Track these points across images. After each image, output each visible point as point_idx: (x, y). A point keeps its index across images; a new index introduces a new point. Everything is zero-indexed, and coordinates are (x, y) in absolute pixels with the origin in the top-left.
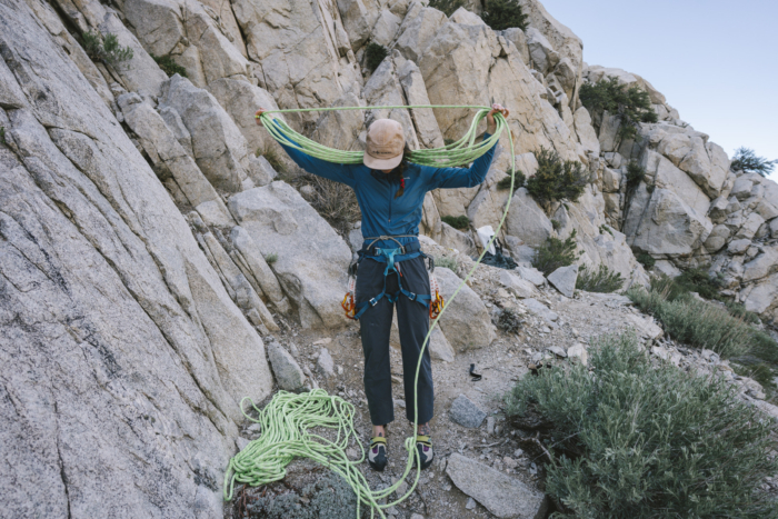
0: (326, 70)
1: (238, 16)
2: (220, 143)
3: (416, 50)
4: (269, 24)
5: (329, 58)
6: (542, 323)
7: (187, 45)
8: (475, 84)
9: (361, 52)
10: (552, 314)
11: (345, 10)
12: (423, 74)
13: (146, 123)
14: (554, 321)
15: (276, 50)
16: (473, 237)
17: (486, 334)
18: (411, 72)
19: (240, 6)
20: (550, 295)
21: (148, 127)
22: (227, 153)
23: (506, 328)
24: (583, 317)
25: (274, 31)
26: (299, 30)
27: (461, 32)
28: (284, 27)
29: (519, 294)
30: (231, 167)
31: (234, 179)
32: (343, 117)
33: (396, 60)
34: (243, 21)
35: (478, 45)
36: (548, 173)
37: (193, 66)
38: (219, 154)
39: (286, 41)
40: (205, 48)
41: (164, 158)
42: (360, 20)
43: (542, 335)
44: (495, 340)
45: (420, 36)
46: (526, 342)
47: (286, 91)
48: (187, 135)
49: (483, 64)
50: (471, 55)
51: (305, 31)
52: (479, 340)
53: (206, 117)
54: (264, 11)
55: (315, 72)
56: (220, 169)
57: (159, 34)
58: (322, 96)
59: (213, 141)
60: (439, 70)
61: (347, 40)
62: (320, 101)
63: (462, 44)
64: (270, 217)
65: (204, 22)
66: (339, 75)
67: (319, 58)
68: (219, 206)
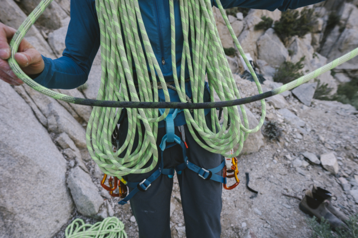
6: (296, 130)
10: (301, 122)
14: (302, 127)
16: (237, 61)
17: (256, 144)
20: (294, 104)
23: (271, 137)
24: (324, 124)
29: (276, 106)
31: (54, 18)
43: (297, 141)
44: (262, 147)
46: (285, 147)
52: (252, 148)
68: (40, 41)
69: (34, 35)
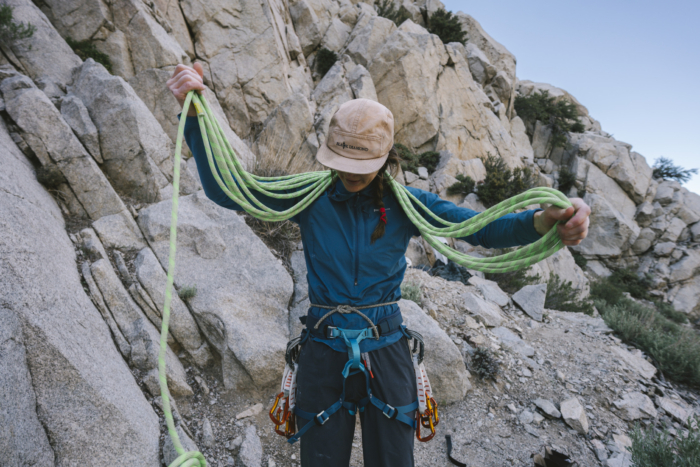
0: (276, 71)
1: (186, 13)
2: (134, 142)
3: (366, 56)
4: (219, 23)
5: (279, 59)
6: (520, 362)
7: (111, 30)
8: (423, 90)
9: (311, 58)
10: (526, 348)
11: (297, 17)
12: (374, 79)
13: (32, 113)
14: (531, 357)
15: (224, 49)
16: (423, 243)
17: (459, 387)
18: (362, 76)
19: (189, 4)
20: (517, 319)
21: (35, 118)
22: (142, 154)
23: (482, 375)
24: (563, 352)
25: (224, 31)
26: (249, 31)
27: (410, 40)
28: (234, 27)
29: (488, 322)
30: (147, 172)
31: (150, 186)
32: (291, 118)
33: (346, 64)
34: (192, 19)
35: (427, 53)
36: (499, 179)
37: (119, 53)
38: (132, 155)
39: (236, 41)
40: (134, 35)
41: (56, 159)
42: (312, 26)
43: (523, 380)
44: (469, 391)
45: (370, 42)
46: (506, 391)
47: (234, 90)
48: (92, 130)
49: (432, 71)
50: (420, 62)
51: (255, 31)
52: (453, 394)
53: (117, 109)
54: (213, 10)
55: (265, 73)
56: (133, 174)
57: (79, 16)
58: (271, 97)
59: (125, 139)
60: (389, 75)
61: (298, 44)
62: (268, 101)
63: (412, 51)
64: (191, 236)
65: (133, 6)
66: (289, 77)
67: (269, 59)
68: (126, 221)
69: (119, 212)
